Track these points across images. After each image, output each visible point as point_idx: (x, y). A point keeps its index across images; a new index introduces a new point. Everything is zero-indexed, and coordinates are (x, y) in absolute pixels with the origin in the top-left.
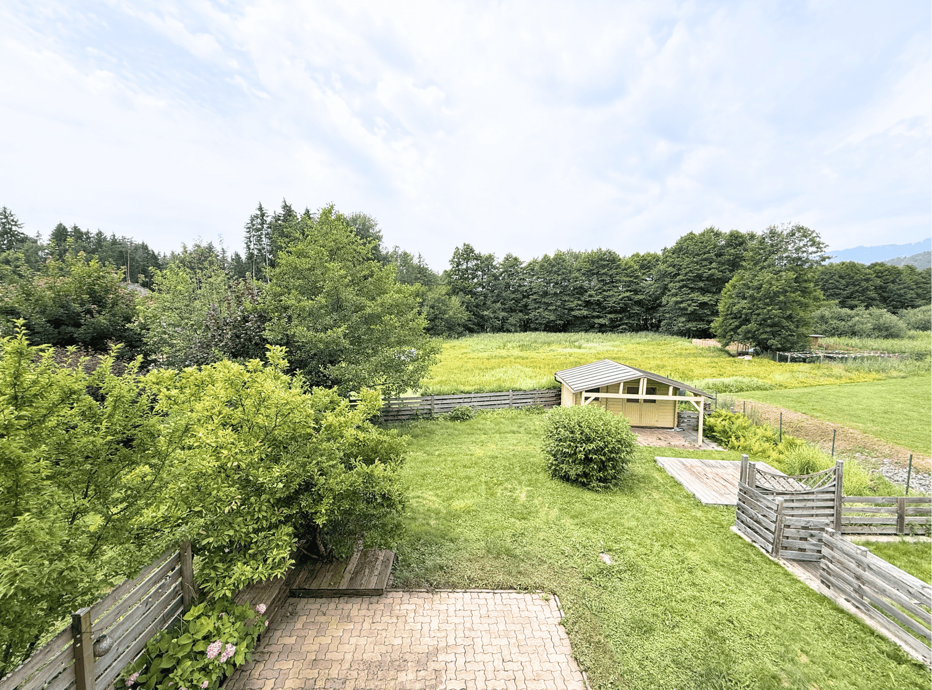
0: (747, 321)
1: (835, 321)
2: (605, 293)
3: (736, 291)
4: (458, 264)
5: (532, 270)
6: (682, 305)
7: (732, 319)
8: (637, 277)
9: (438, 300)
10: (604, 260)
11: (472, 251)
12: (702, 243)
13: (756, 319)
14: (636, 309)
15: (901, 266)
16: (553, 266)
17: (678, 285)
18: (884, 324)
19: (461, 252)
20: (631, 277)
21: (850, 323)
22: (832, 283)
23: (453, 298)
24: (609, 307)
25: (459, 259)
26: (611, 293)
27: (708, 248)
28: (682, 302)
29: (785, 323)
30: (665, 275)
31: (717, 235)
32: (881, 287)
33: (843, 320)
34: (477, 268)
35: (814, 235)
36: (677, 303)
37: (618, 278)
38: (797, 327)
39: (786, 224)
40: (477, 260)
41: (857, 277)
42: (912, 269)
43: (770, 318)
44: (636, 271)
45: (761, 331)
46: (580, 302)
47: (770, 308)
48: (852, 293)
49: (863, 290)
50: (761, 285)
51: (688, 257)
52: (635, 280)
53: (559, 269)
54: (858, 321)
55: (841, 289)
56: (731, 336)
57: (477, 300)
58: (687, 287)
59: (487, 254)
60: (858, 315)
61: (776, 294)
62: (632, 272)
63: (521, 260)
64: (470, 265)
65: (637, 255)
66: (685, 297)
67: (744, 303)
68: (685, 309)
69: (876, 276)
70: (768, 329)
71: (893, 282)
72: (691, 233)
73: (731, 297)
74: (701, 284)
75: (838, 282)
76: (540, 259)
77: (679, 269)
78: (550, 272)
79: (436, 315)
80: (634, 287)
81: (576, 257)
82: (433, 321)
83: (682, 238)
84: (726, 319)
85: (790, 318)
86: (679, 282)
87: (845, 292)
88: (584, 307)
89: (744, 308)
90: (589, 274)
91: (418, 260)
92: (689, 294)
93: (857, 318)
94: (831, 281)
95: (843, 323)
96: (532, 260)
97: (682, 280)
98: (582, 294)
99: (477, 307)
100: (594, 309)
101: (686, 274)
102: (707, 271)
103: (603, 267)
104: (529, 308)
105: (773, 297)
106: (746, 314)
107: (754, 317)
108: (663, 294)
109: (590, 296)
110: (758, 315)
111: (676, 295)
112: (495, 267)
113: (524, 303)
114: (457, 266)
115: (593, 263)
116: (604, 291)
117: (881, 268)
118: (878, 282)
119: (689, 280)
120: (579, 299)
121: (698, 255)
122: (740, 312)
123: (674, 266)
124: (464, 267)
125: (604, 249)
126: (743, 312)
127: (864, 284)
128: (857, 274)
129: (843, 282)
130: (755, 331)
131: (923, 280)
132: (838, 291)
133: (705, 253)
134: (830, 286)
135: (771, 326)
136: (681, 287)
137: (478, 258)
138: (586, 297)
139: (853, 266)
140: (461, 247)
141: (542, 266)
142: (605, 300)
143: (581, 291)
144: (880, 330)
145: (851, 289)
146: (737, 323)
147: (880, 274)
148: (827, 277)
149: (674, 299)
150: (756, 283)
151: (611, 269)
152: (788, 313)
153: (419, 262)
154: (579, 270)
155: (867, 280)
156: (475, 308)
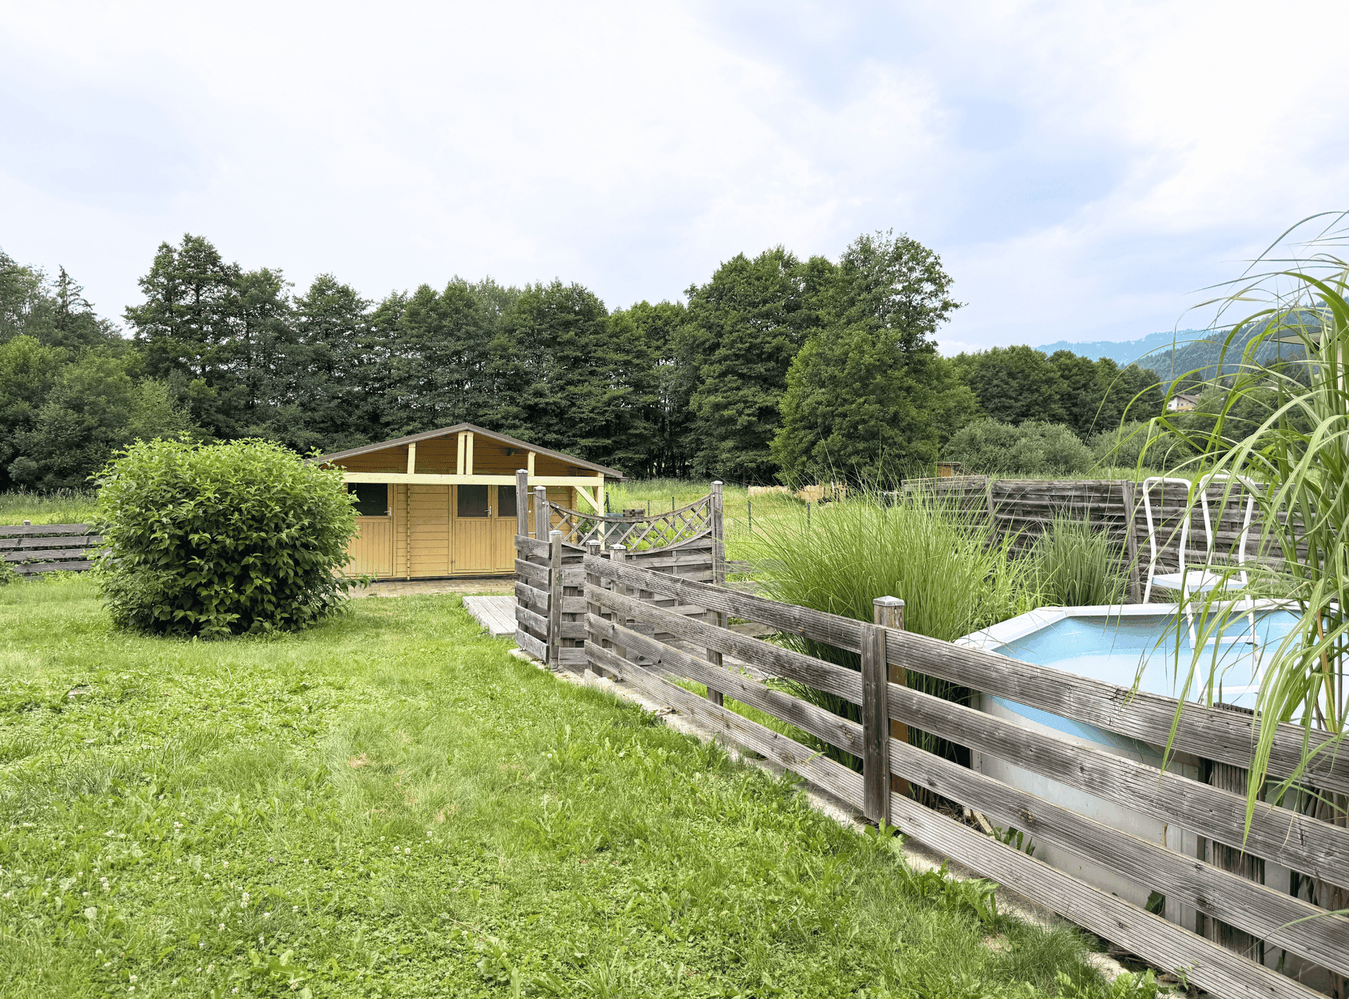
0: (827, 431)
1: (992, 447)
2: (571, 388)
3: (809, 369)
4: (172, 293)
5: (390, 322)
6: (726, 413)
7: (805, 428)
8: (640, 355)
9: (93, 386)
10: (570, 310)
11: (213, 258)
12: (758, 279)
13: (842, 423)
14: (641, 426)
15: (1095, 360)
16: (444, 315)
17: (718, 368)
18: (1062, 452)
19: (176, 256)
20: (628, 352)
21: (1013, 451)
22: (997, 386)
23: (148, 385)
24: (581, 420)
25: (171, 278)
26: (585, 388)
27: (771, 290)
28: (726, 407)
29: (888, 431)
30: (694, 347)
31: (789, 263)
32: (1069, 395)
33: (1003, 445)
34: (229, 307)
35: (931, 260)
36: (718, 407)
37: (599, 354)
38: (909, 441)
39: (885, 235)
40: (231, 285)
41: (1034, 376)
42: (1107, 363)
43: (864, 422)
44: (637, 339)
45: (850, 449)
46: (514, 409)
47: (862, 400)
48: (1029, 407)
49: (1045, 400)
50: (846, 354)
51: (735, 309)
52: (636, 361)
53: (458, 326)
54: (1025, 446)
55: (1011, 398)
56: (804, 464)
57: (225, 394)
58: (734, 373)
59: (258, 270)
60: (1025, 435)
61: (870, 370)
62: (630, 341)
63: (362, 295)
64: (206, 296)
65: (644, 306)
66: (733, 396)
67: (820, 394)
68: (732, 420)
69: (1062, 376)
70: (861, 446)
71: (1085, 386)
72: (740, 257)
73: (800, 383)
74: (760, 368)
75: (1007, 383)
76: (411, 295)
77: (720, 335)
78: (437, 330)
79: (89, 429)
80: (636, 375)
81: (502, 298)
82: (79, 446)
83: (724, 266)
84: (795, 430)
85: (894, 420)
86: (719, 362)
87: (1019, 404)
88: (525, 420)
89: (819, 403)
90: (532, 341)
91: (57, 290)
92: (738, 389)
93: (1023, 440)
94: (995, 382)
95: (1003, 450)
96: (389, 297)
97: (726, 358)
98: (519, 389)
99: (226, 413)
100: (549, 425)
101: (732, 346)
102: (769, 339)
103: (567, 325)
104: (384, 419)
105: (867, 378)
106: (824, 416)
107: (838, 420)
108: (693, 389)
109: (539, 394)
110: (844, 415)
111: (713, 391)
112: (281, 306)
113: (369, 408)
114: (168, 298)
115: (541, 314)
116: (570, 383)
117: (1068, 361)
118: (1065, 386)
119: (737, 356)
120: (513, 401)
121: (755, 305)
122: (813, 411)
123: (710, 328)
124: (189, 300)
125: (566, 284)
126: (819, 412)
127: (1044, 388)
128: (1034, 369)
129: (1014, 383)
130: (839, 451)
131: (1126, 386)
132: (1007, 402)
133: (765, 302)
134: (995, 391)
135: (865, 439)
136: (723, 374)
137: (229, 277)
138: (527, 397)
139: (1025, 354)
140: (177, 244)
141: (414, 314)
142: (573, 404)
143: (518, 382)
144: (1056, 463)
145: (1026, 398)
146: (811, 437)
147: (1066, 372)
148: (989, 374)
149: (712, 398)
150: (838, 351)
151: (583, 332)
152: (892, 409)
153: (62, 295)
154: (510, 331)
155: (1049, 382)
156: (221, 417)
